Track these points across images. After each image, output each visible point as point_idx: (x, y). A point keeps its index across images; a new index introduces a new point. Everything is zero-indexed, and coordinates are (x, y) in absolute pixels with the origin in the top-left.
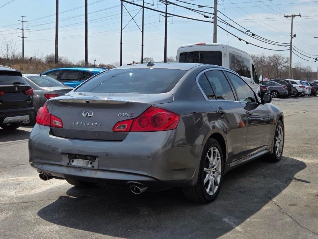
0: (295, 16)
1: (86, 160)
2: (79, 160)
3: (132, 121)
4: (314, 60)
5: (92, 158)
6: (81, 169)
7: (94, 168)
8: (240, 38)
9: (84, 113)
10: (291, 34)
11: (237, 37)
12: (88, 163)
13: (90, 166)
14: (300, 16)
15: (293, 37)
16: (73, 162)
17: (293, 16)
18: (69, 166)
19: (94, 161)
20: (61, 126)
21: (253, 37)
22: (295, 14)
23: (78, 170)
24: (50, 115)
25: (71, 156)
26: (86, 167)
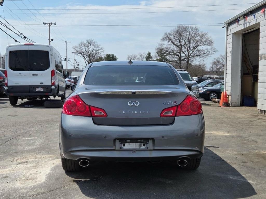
0: (51, 24)
1: (138, 143)
3: (176, 107)
4: (64, 60)
5: (145, 141)
6: (134, 151)
7: (149, 149)
8: (16, 40)
9: (129, 103)
10: (50, 38)
11: (13, 39)
12: (140, 146)
13: (143, 147)
14: (55, 24)
15: (51, 40)
16: (124, 145)
17: (50, 24)
18: (121, 150)
19: (148, 143)
20: (105, 115)
21: (25, 39)
22: (51, 23)
23: (131, 152)
24: (89, 107)
25: (123, 140)
26: (140, 149)
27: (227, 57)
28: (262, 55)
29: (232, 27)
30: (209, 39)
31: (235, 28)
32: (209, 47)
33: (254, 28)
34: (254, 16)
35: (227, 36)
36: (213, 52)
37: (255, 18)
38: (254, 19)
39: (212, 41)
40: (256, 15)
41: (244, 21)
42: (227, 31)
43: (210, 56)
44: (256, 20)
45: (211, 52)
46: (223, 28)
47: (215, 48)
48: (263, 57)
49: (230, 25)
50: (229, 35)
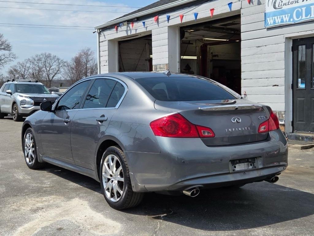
1: (246, 163)
2: (240, 164)
5: (252, 160)
7: (256, 168)
9: (233, 119)
18: (235, 172)
19: (254, 162)
20: (213, 135)
23: (242, 174)
24: (196, 126)
25: (234, 162)
26: (249, 170)
27: (100, 66)
28: (156, 66)
29: (106, 33)
30: (6, 43)
31: (112, 34)
32: (6, 52)
33: (138, 36)
34: (144, 23)
35: (100, 42)
36: (12, 59)
37: (144, 25)
38: (143, 27)
39: (10, 46)
40: (146, 22)
41: (127, 28)
42: (99, 37)
43: (9, 64)
44: (145, 28)
45: (10, 58)
46: (94, 33)
47: (14, 54)
48: (158, 68)
49: (104, 30)
50: (102, 42)
